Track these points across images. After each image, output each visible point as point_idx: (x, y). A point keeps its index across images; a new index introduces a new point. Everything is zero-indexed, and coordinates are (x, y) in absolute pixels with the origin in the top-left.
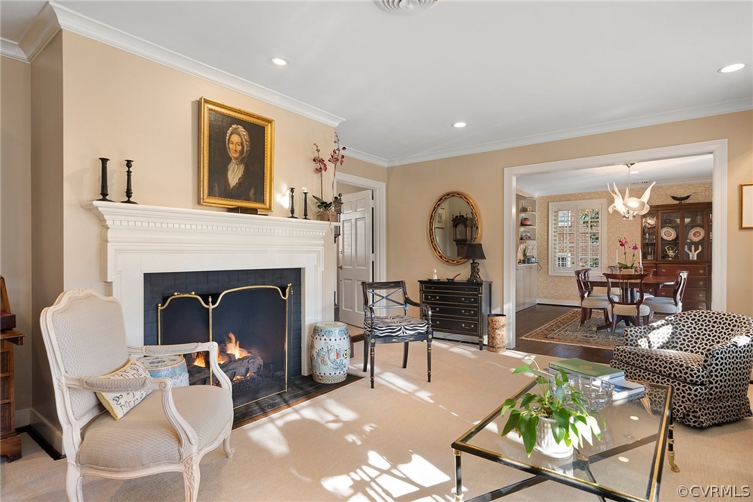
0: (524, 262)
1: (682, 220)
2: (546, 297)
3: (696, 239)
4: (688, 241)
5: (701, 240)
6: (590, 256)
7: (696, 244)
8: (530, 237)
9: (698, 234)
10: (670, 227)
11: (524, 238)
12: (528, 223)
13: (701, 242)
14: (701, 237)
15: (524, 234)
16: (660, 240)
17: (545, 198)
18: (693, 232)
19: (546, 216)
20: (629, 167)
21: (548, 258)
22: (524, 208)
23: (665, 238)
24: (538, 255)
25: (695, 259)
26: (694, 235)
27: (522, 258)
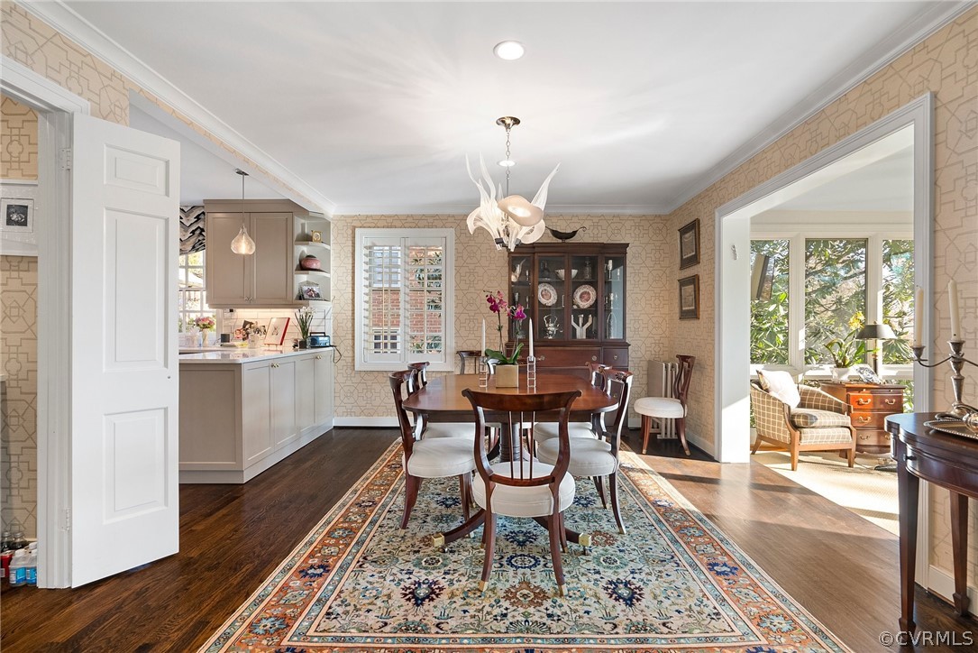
0: (303, 345)
1: (568, 273)
2: (349, 413)
3: (584, 305)
4: (575, 307)
5: (591, 306)
6: (426, 334)
7: (586, 312)
8: (318, 295)
9: (586, 296)
10: (549, 283)
11: (306, 296)
12: (314, 266)
13: (593, 311)
14: (591, 302)
15: (305, 288)
16: (537, 305)
17: (349, 220)
18: (579, 294)
19: (350, 255)
20: (508, 127)
21: (353, 336)
22: (307, 235)
23: (543, 301)
24: (335, 332)
25: (584, 337)
26: (581, 297)
27: (300, 337)
